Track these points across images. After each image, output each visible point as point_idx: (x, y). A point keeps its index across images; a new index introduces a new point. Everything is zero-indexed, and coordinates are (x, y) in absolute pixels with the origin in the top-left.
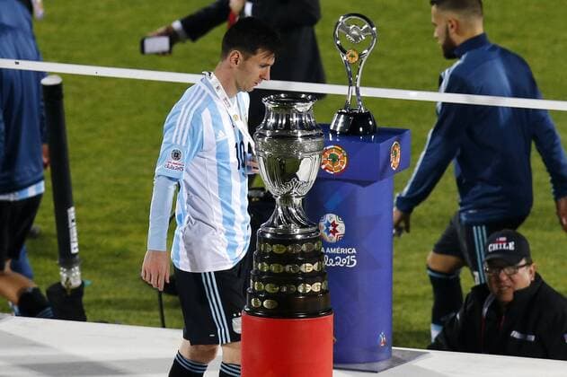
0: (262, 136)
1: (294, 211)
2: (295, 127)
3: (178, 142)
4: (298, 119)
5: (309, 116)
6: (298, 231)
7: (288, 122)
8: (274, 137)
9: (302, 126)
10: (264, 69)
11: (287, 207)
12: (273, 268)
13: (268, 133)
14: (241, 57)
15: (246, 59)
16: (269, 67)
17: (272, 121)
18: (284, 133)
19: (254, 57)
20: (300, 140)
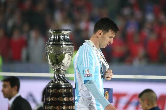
0: (49, 44)
1: (61, 76)
2: (62, 40)
3: (87, 66)
4: (63, 37)
5: (68, 36)
6: (63, 84)
7: (59, 38)
8: (53, 44)
9: (65, 40)
10: (111, 39)
11: (58, 74)
12: (53, 99)
13: (51, 43)
14: (102, 33)
15: (104, 34)
16: (112, 38)
17: (53, 37)
18: (58, 43)
19: (107, 33)
20: (64, 46)
